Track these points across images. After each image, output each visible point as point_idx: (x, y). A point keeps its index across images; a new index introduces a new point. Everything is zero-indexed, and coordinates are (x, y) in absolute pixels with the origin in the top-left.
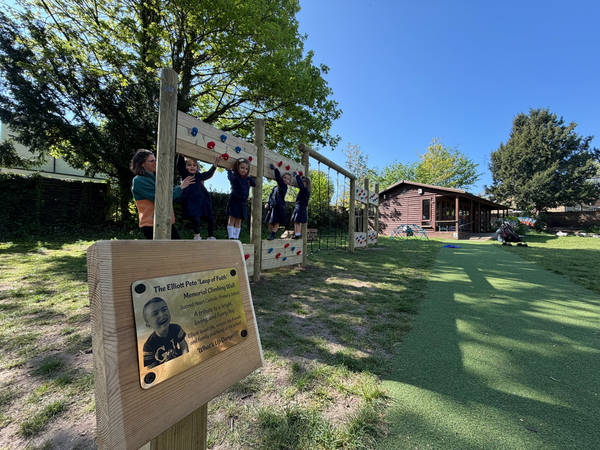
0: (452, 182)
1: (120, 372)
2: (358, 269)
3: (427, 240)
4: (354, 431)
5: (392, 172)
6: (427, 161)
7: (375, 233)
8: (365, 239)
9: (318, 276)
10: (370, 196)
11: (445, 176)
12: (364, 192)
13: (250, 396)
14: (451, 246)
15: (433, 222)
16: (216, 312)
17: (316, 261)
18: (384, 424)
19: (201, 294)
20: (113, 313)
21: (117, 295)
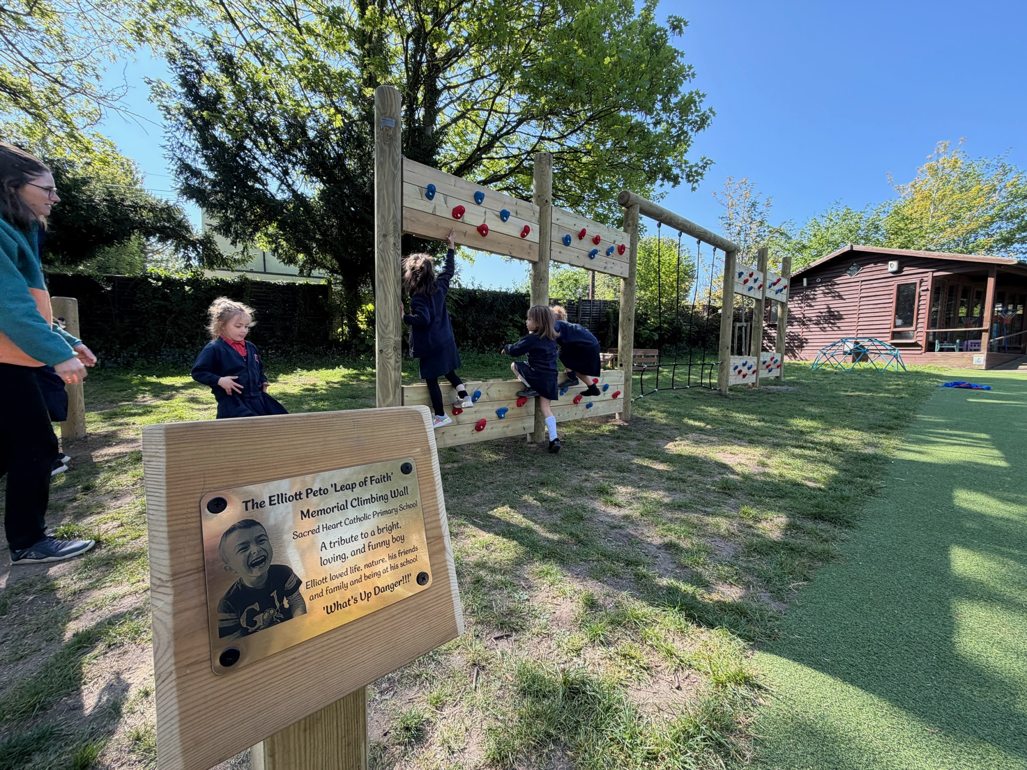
0: (982, 240)
1: (175, 646)
2: (733, 427)
3: (901, 370)
4: (682, 738)
5: (827, 229)
6: (918, 197)
7: (778, 357)
8: (754, 368)
9: (651, 437)
10: (768, 283)
11: (961, 228)
12: (754, 277)
13: (508, 636)
14: (959, 384)
15: (920, 331)
16: (365, 541)
17: (649, 410)
18: (747, 737)
19: (336, 510)
20: (166, 547)
21: (174, 518)
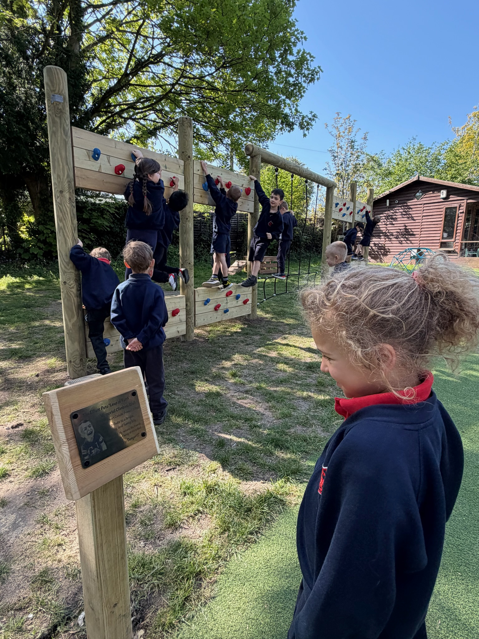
6: (466, 138)
10: (357, 210)
12: (347, 206)
13: (174, 469)
15: (457, 241)
16: (123, 423)
20: (64, 431)
